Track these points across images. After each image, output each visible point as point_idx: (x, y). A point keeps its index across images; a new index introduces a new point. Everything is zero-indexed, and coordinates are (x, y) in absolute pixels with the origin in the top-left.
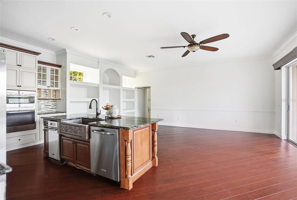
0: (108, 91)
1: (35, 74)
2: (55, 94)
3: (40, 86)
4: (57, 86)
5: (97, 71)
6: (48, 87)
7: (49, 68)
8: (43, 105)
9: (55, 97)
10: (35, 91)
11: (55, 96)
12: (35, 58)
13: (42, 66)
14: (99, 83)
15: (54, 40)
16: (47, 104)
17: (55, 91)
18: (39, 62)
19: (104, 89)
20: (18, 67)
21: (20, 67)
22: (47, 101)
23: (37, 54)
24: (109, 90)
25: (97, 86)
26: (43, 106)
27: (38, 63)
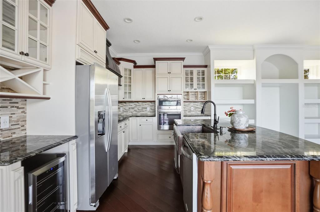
0: (277, 89)
1: (181, 78)
2: (203, 96)
3: (188, 90)
4: (204, 88)
5: (253, 63)
6: (195, 89)
7: (195, 70)
8: (193, 107)
9: (204, 100)
10: (182, 94)
11: (204, 98)
12: (180, 63)
13: (189, 69)
14: (255, 79)
15: (192, 40)
16: (196, 107)
17: (203, 93)
18: (185, 66)
19: (264, 85)
20: (169, 74)
21: (170, 74)
22: (196, 103)
23: (183, 59)
24: (280, 87)
25: (253, 83)
26: (192, 109)
27: (184, 68)
